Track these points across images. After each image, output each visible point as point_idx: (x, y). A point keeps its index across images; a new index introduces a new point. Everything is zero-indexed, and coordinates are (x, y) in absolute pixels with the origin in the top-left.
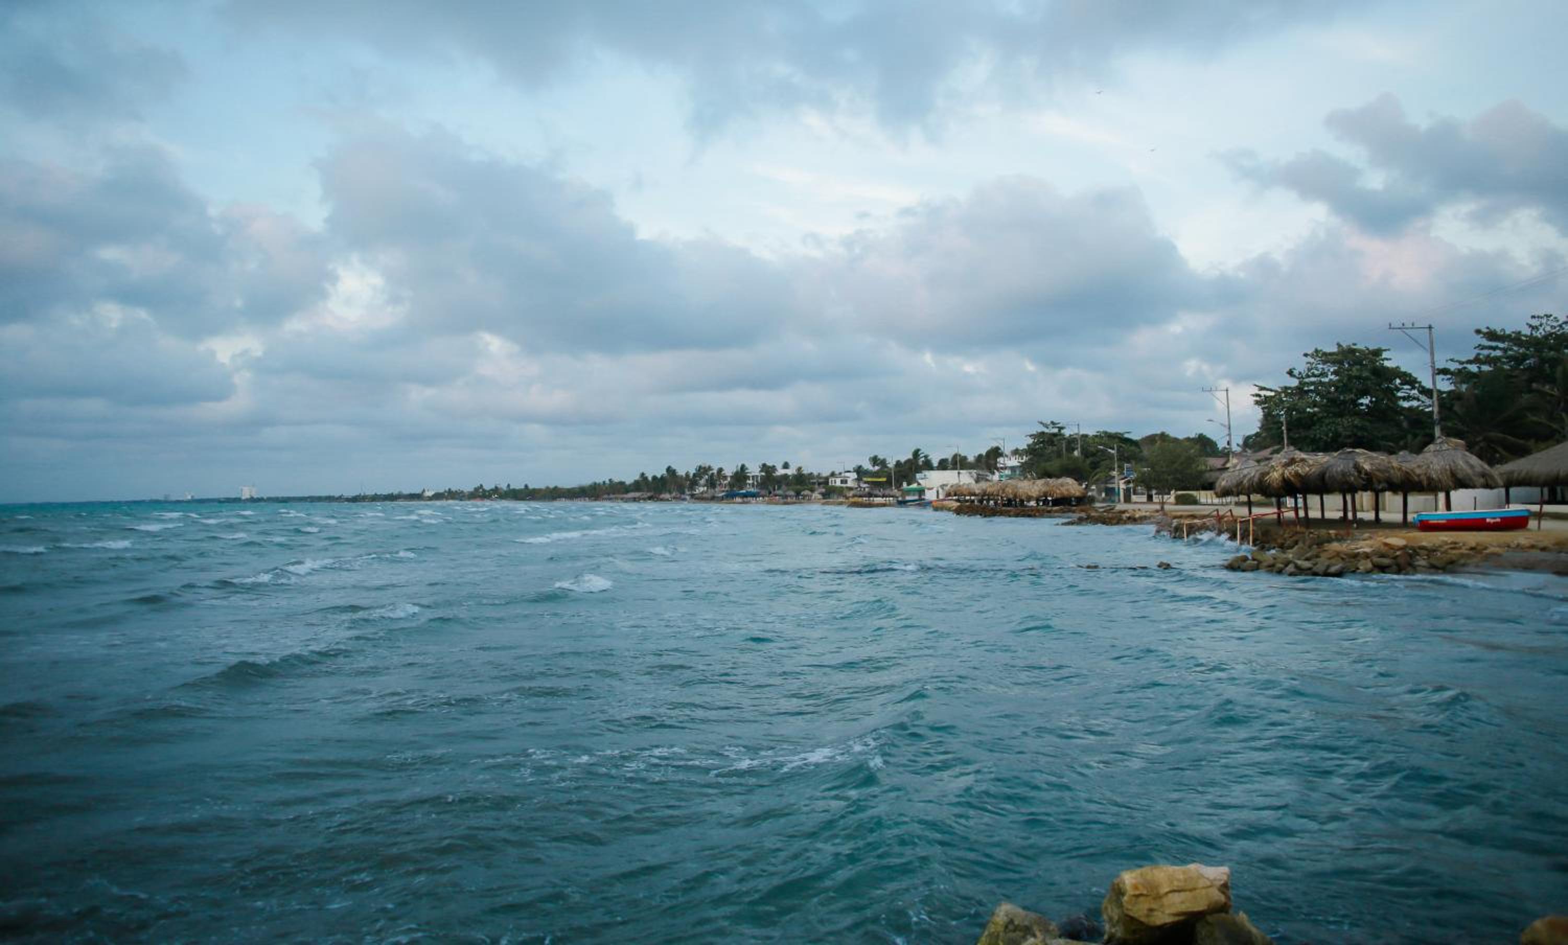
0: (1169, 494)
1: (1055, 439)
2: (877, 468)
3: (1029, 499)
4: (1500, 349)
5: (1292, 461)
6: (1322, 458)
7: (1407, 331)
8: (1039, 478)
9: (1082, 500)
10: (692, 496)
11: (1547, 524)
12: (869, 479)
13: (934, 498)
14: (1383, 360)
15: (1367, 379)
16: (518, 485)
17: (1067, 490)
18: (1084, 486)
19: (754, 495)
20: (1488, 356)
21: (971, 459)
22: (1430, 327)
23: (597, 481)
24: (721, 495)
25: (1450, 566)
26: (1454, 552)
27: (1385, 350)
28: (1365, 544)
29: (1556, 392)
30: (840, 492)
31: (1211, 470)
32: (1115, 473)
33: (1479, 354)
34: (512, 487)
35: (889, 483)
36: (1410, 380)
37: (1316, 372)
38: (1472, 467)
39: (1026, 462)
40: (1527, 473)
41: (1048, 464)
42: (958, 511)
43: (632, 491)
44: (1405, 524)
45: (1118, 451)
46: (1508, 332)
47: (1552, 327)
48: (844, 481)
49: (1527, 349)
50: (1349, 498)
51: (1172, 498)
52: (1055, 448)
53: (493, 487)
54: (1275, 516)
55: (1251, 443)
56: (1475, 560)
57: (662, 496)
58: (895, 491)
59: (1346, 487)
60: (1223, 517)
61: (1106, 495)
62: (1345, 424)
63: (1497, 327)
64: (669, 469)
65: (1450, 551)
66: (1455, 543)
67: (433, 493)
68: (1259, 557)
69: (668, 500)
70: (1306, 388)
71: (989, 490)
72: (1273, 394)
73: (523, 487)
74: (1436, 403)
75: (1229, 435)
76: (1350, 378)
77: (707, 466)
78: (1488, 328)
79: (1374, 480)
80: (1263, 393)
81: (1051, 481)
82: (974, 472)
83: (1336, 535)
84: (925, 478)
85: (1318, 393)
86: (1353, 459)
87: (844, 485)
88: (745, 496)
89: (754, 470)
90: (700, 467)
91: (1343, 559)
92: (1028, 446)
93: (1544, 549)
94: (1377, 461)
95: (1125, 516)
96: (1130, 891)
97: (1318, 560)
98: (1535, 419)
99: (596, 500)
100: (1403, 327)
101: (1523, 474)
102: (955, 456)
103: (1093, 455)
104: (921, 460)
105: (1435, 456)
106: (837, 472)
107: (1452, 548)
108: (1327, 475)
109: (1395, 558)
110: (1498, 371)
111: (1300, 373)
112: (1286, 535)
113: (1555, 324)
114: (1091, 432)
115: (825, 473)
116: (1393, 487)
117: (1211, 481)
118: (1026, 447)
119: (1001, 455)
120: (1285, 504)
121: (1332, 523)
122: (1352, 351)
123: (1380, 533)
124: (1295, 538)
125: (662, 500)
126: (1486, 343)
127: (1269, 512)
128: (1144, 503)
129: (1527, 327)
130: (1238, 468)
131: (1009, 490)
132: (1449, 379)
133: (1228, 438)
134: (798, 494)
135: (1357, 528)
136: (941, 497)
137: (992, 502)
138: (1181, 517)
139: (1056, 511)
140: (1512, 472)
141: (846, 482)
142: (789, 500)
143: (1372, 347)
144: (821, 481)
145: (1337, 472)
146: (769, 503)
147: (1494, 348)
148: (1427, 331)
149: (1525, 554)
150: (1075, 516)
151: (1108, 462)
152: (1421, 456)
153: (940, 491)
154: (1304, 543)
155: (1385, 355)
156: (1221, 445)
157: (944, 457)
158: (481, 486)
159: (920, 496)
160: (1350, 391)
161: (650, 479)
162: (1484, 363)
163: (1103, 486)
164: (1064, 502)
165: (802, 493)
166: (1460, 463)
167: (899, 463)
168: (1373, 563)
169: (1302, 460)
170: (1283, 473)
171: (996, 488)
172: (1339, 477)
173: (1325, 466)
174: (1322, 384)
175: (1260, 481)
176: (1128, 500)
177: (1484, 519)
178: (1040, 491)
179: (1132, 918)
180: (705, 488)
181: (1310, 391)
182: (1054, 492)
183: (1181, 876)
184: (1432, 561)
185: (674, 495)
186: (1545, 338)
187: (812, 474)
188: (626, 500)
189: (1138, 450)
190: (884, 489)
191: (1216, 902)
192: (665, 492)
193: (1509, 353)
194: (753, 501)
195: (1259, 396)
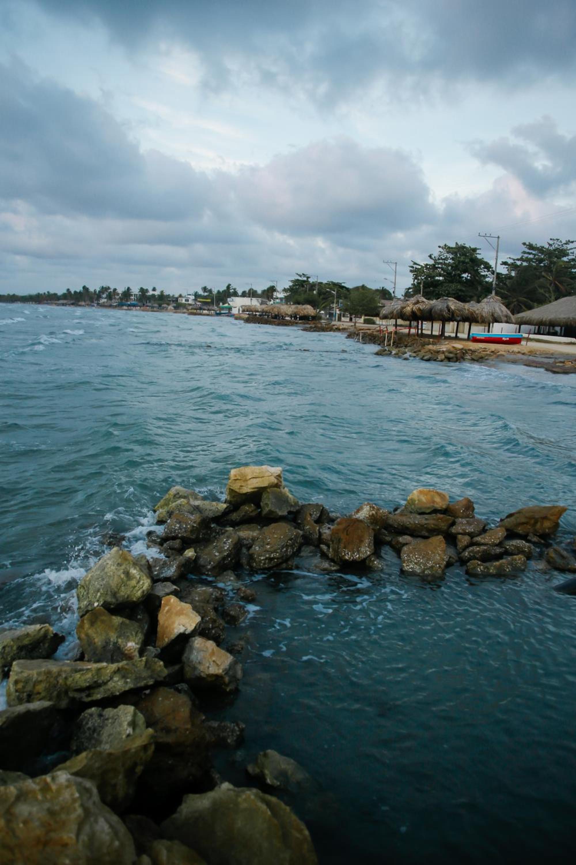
0: (361, 317)
1: (304, 284)
2: (206, 294)
3: (287, 315)
4: (533, 254)
5: (418, 302)
6: (432, 302)
8: (294, 305)
9: (316, 318)
10: (98, 304)
11: (531, 344)
12: (201, 300)
13: (237, 312)
14: (477, 254)
15: (467, 263)
17: (307, 312)
18: (317, 311)
19: (134, 306)
20: (527, 257)
21: (259, 292)
22: (498, 237)
24: (115, 304)
25: (480, 360)
26: (484, 353)
27: (479, 249)
28: (444, 347)
29: (551, 278)
30: (184, 306)
31: (379, 306)
32: (335, 305)
33: (523, 256)
35: (212, 303)
36: (488, 267)
37: (443, 258)
38: (502, 311)
39: (288, 296)
40: (530, 318)
41: (300, 297)
42: (248, 321)
43: (61, 299)
44: (467, 339)
45: (337, 292)
46: (538, 246)
47: (559, 245)
49: (546, 256)
51: (362, 320)
52: (304, 288)
54: (407, 332)
56: (492, 357)
57: (80, 303)
58: (215, 308)
59: (441, 317)
60: (383, 330)
61: (329, 316)
62: (454, 287)
63: (534, 243)
64: (84, 287)
65: (482, 352)
66: (485, 348)
68: (392, 350)
69: (83, 306)
70: (437, 266)
71: (266, 309)
72: (420, 267)
74: (497, 279)
75: (394, 288)
76: (459, 262)
77: (107, 287)
78: (529, 243)
79: (455, 315)
80: (415, 266)
81: (300, 307)
82: (260, 299)
83: (433, 341)
84: (233, 301)
85: (442, 269)
86: (447, 303)
87: (187, 303)
88: (129, 305)
89: (135, 291)
90: (103, 287)
91: (432, 353)
92: (290, 286)
93: (523, 354)
94: (458, 305)
95: (335, 328)
96: (233, 478)
97: (420, 353)
98: (541, 291)
100: (485, 236)
101: (528, 319)
102: (250, 290)
103: (324, 294)
104: (232, 291)
105: (486, 305)
106: (183, 295)
107: (484, 351)
108: (433, 311)
109: (456, 354)
110: (530, 266)
111: (435, 257)
112: (409, 341)
113: (560, 244)
114: (325, 282)
115: (177, 295)
116: (466, 320)
118: (288, 287)
119: (275, 291)
120: (413, 325)
122: (463, 247)
123: (455, 343)
124: (413, 342)
125: (80, 306)
126: (527, 250)
128: (347, 322)
129: (548, 244)
130: (393, 304)
131: (277, 310)
132: (507, 268)
134: (160, 306)
135: (444, 339)
136: (241, 312)
137: (266, 316)
138: (362, 329)
139: (300, 323)
140: (523, 317)
141: (188, 301)
142: (155, 309)
143: (473, 247)
144: (174, 299)
145: (438, 309)
146: (143, 311)
147: (529, 253)
148: (497, 239)
149: (515, 356)
150: (308, 326)
151: (331, 299)
152: (480, 304)
153: (240, 309)
154: (416, 344)
155: (478, 251)
157: (243, 290)
159: (229, 311)
160: (459, 270)
161: (73, 292)
162: (524, 261)
163: (328, 311)
164: (305, 318)
165: (163, 306)
166: (497, 309)
167: (219, 292)
168: (445, 355)
169: (423, 302)
170: (413, 308)
171: (269, 308)
172: (438, 312)
173: (433, 305)
174: (445, 264)
175: (401, 312)
176: (339, 320)
177: (502, 338)
178: (292, 311)
179: (232, 490)
180: (106, 300)
181: (439, 268)
182: (300, 312)
183: (258, 471)
184: (473, 357)
185: (87, 303)
186: (555, 250)
187: (169, 295)
188: (58, 305)
189: (348, 293)
190: (210, 306)
191: (273, 483)
192: (82, 301)
193: (537, 257)
194: (134, 308)
195: (413, 267)
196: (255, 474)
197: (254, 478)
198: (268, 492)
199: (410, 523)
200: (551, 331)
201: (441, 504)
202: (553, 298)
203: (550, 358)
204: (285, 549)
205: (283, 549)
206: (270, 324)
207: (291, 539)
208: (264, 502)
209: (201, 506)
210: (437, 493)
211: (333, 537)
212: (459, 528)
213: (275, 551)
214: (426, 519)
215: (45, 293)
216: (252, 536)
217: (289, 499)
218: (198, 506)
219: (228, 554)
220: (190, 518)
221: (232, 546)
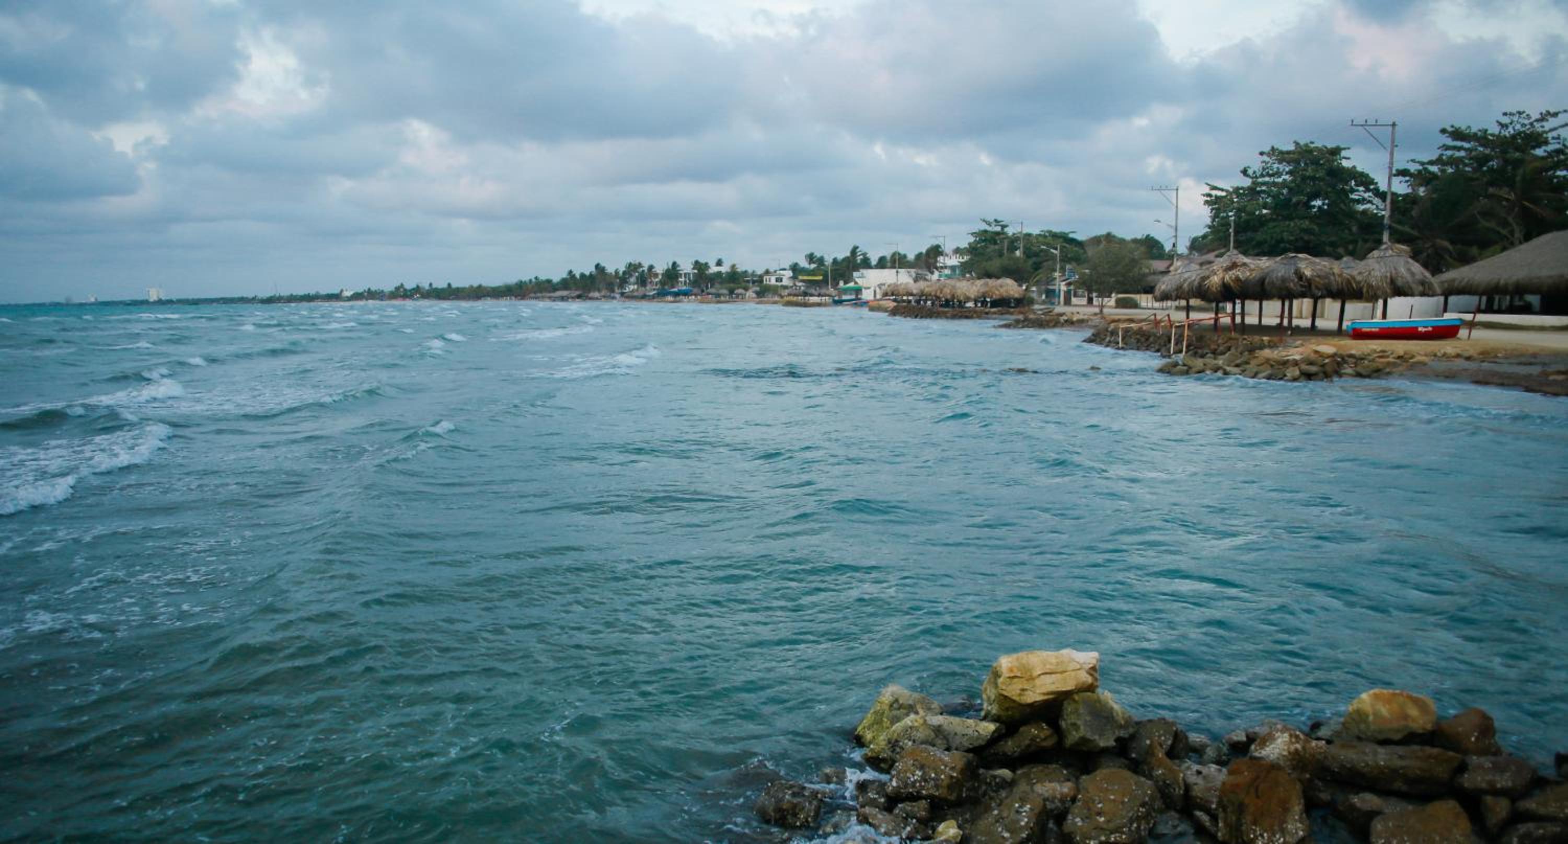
0: (1109, 296)
1: (997, 237)
2: (813, 266)
3: (968, 299)
4: (1465, 150)
5: (1234, 266)
6: (1264, 263)
7: (1367, 128)
8: (979, 278)
9: (1022, 302)
10: (622, 294)
11: (1477, 333)
12: (806, 278)
13: (871, 297)
14: (1340, 159)
15: (1322, 179)
16: (441, 284)
17: (1007, 291)
18: (1024, 287)
19: (686, 294)
20: (1452, 157)
21: (911, 257)
22: (1394, 125)
23: (523, 280)
24: (652, 293)
25: (1375, 374)
26: (1381, 360)
27: (1344, 149)
28: (1296, 351)
29: (1512, 197)
30: (774, 290)
31: (1154, 273)
32: (1057, 274)
33: (1442, 155)
34: (434, 286)
35: (825, 282)
36: (1365, 181)
37: (1271, 172)
38: (1413, 274)
39: (966, 263)
40: (1469, 281)
41: (989, 263)
42: (894, 312)
43: (560, 289)
44: (1339, 332)
45: (1061, 251)
46: (1474, 130)
47: (1523, 125)
48: (779, 280)
49: (1493, 149)
50: (1287, 304)
51: (1112, 302)
52: (997, 247)
53: (415, 286)
54: (1212, 322)
55: (1197, 245)
56: (1401, 368)
57: (591, 295)
58: (831, 291)
59: (1284, 293)
60: (1161, 321)
61: (1047, 297)
62: (1291, 228)
63: (1462, 125)
64: (597, 266)
65: (1377, 359)
66: (1384, 352)
67: (352, 293)
68: (1190, 363)
69: (597, 299)
70: (1258, 189)
71: (927, 289)
72: (1224, 194)
73: (445, 286)
74: (1388, 207)
75: (1176, 236)
76: (1304, 178)
77: (637, 262)
78: (1452, 126)
79: (1313, 286)
80: (1214, 193)
81: (992, 282)
82: (913, 271)
83: (1269, 341)
84: (862, 277)
85: (1270, 194)
86: (1295, 264)
87: (779, 284)
88: (676, 294)
89: (686, 267)
90: (630, 264)
91: (1272, 366)
92: (969, 244)
93: (1468, 358)
94: (1318, 267)
95: (1062, 319)
96: (1005, 674)
97: (1248, 366)
98: (1487, 224)
99: (522, 299)
100: (1365, 125)
101: (1465, 282)
102: (894, 254)
103: (1036, 255)
104: (859, 258)
105: (1378, 263)
106: (772, 270)
107: (1380, 357)
108: (1267, 281)
109: (1323, 366)
110: (1459, 174)
111: (1254, 172)
112: (1220, 341)
113: (1526, 122)
114: (1035, 231)
115: (760, 271)
116: (1333, 295)
117: (1153, 284)
118: (967, 246)
119: (941, 254)
120: (1224, 309)
121: (1268, 330)
122: (1309, 150)
123: (1313, 341)
124: (1228, 344)
125: (591, 299)
126: (1450, 142)
127: (1206, 317)
128: (1083, 306)
129: (1496, 124)
130: (1179, 271)
131: (947, 291)
132: (1407, 181)
133: (1173, 240)
134: (731, 292)
135: (1291, 335)
136: (878, 297)
137: (929, 303)
138: (1118, 321)
139: (995, 313)
140: (1454, 280)
141: (781, 280)
142: (722, 298)
143: (1330, 145)
144: (755, 279)
145: (1277, 277)
146: (702, 302)
147: (1459, 149)
148: (1390, 128)
149: (1449, 363)
150: (1011, 318)
151: (1050, 263)
152: (1363, 263)
153: (878, 290)
154: (1236, 348)
155: (1343, 153)
156: (1168, 247)
157: (881, 255)
158: (402, 285)
159: (857, 295)
160: (1303, 193)
161: (578, 276)
162: (1444, 164)
163: (1043, 287)
164: (1002, 304)
165: (736, 292)
166: (1402, 270)
167: (835, 260)
168: (1300, 371)
169: (1244, 264)
170: (1224, 278)
171: (934, 288)
172: (1279, 283)
173: (1266, 271)
174: (1275, 184)
175: (1200, 285)
176: (1068, 302)
177: (1417, 328)
178: (978, 291)
179: (1006, 697)
180: (636, 287)
181: (1262, 191)
182: (993, 293)
183: (1054, 661)
184: (1359, 369)
185: (603, 293)
186: (1514, 137)
187: (746, 272)
188: (554, 299)
189: (1082, 251)
190: (820, 288)
191: (1083, 683)
192: (594, 291)
193: (1474, 153)
194: (685, 299)
195: (1209, 195)
196: (1048, 666)
197: (1046, 673)
198: (1074, 700)
199: (1367, 765)
200: (1517, 303)
201: (1421, 722)
202: (1518, 234)
203: (1531, 364)
204: (1135, 825)
205: (1131, 824)
206: (936, 317)
207: (1143, 805)
208: (1069, 722)
209: (945, 727)
210: (1410, 698)
211: (1225, 799)
212: (1479, 778)
213: (1118, 830)
214: (1401, 757)
215: (531, 280)
216: (1062, 794)
217: (1115, 714)
218: (940, 726)
219: (1028, 835)
220: (941, 760)
221: (1034, 820)
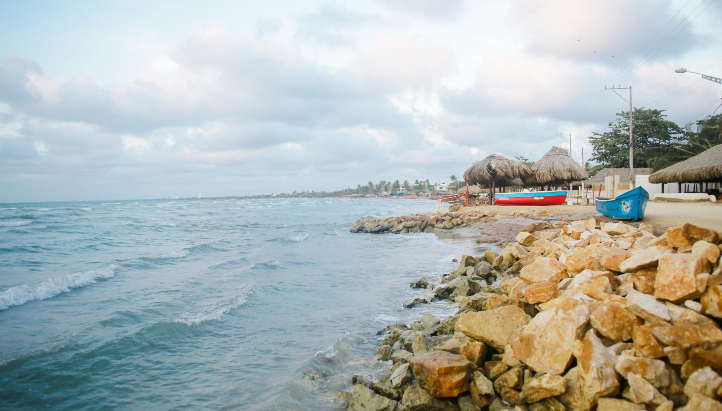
2: (453, 182)
7: (615, 90)
10: (378, 195)
12: (449, 187)
14: (661, 116)
15: (645, 126)
19: (402, 195)
22: (630, 88)
24: (389, 194)
30: (437, 193)
36: (676, 128)
43: (355, 193)
64: (369, 183)
67: (276, 195)
69: (369, 197)
70: (618, 133)
72: (600, 137)
77: (384, 181)
80: (595, 136)
87: (440, 190)
88: (398, 195)
89: (402, 183)
90: (381, 182)
99: (340, 197)
100: (613, 88)
111: (615, 125)
115: (433, 185)
125: (366, 197)
142: (413, 197)
143: (653, 109)
144: (431, 188)
146: (406, 198)
155: (662, 113)
161: (362, 187)
165: (419, 193)
177: (533, 197)
180: (383, 192)
185: (371, 195)
188: (352, 197)
192: (368, 194)
194: (400, 197)
195: (592, 138)
